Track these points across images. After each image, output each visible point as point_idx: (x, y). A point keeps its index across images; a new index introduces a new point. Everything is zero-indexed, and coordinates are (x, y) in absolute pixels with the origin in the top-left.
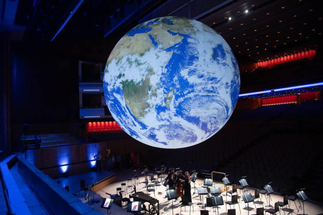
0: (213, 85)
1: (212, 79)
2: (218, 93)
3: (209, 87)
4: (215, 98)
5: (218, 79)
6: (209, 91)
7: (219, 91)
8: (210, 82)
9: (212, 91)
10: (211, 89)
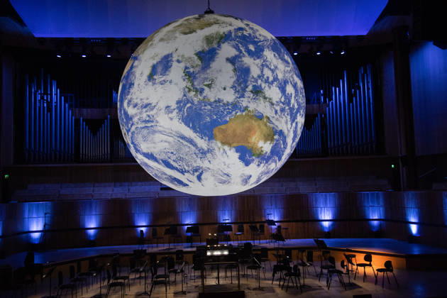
0: (148, 113)
1: (146, 106)
2: (157, 122)
3: (144, 116)
4: (155, 128)
5: (153, 105)
6: (146, 121)
7: (157, 119)
8: (144, 110)
9: (148, 121)
10: (148, 119)
